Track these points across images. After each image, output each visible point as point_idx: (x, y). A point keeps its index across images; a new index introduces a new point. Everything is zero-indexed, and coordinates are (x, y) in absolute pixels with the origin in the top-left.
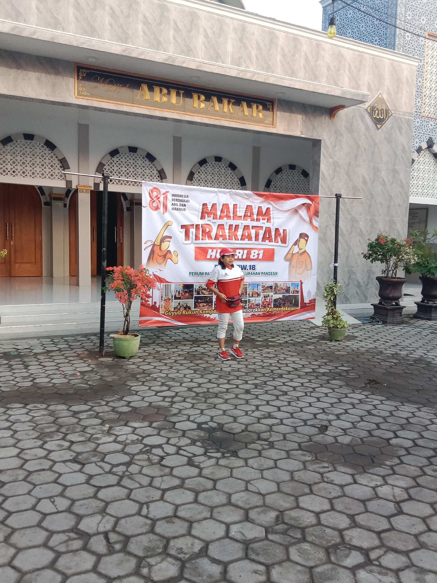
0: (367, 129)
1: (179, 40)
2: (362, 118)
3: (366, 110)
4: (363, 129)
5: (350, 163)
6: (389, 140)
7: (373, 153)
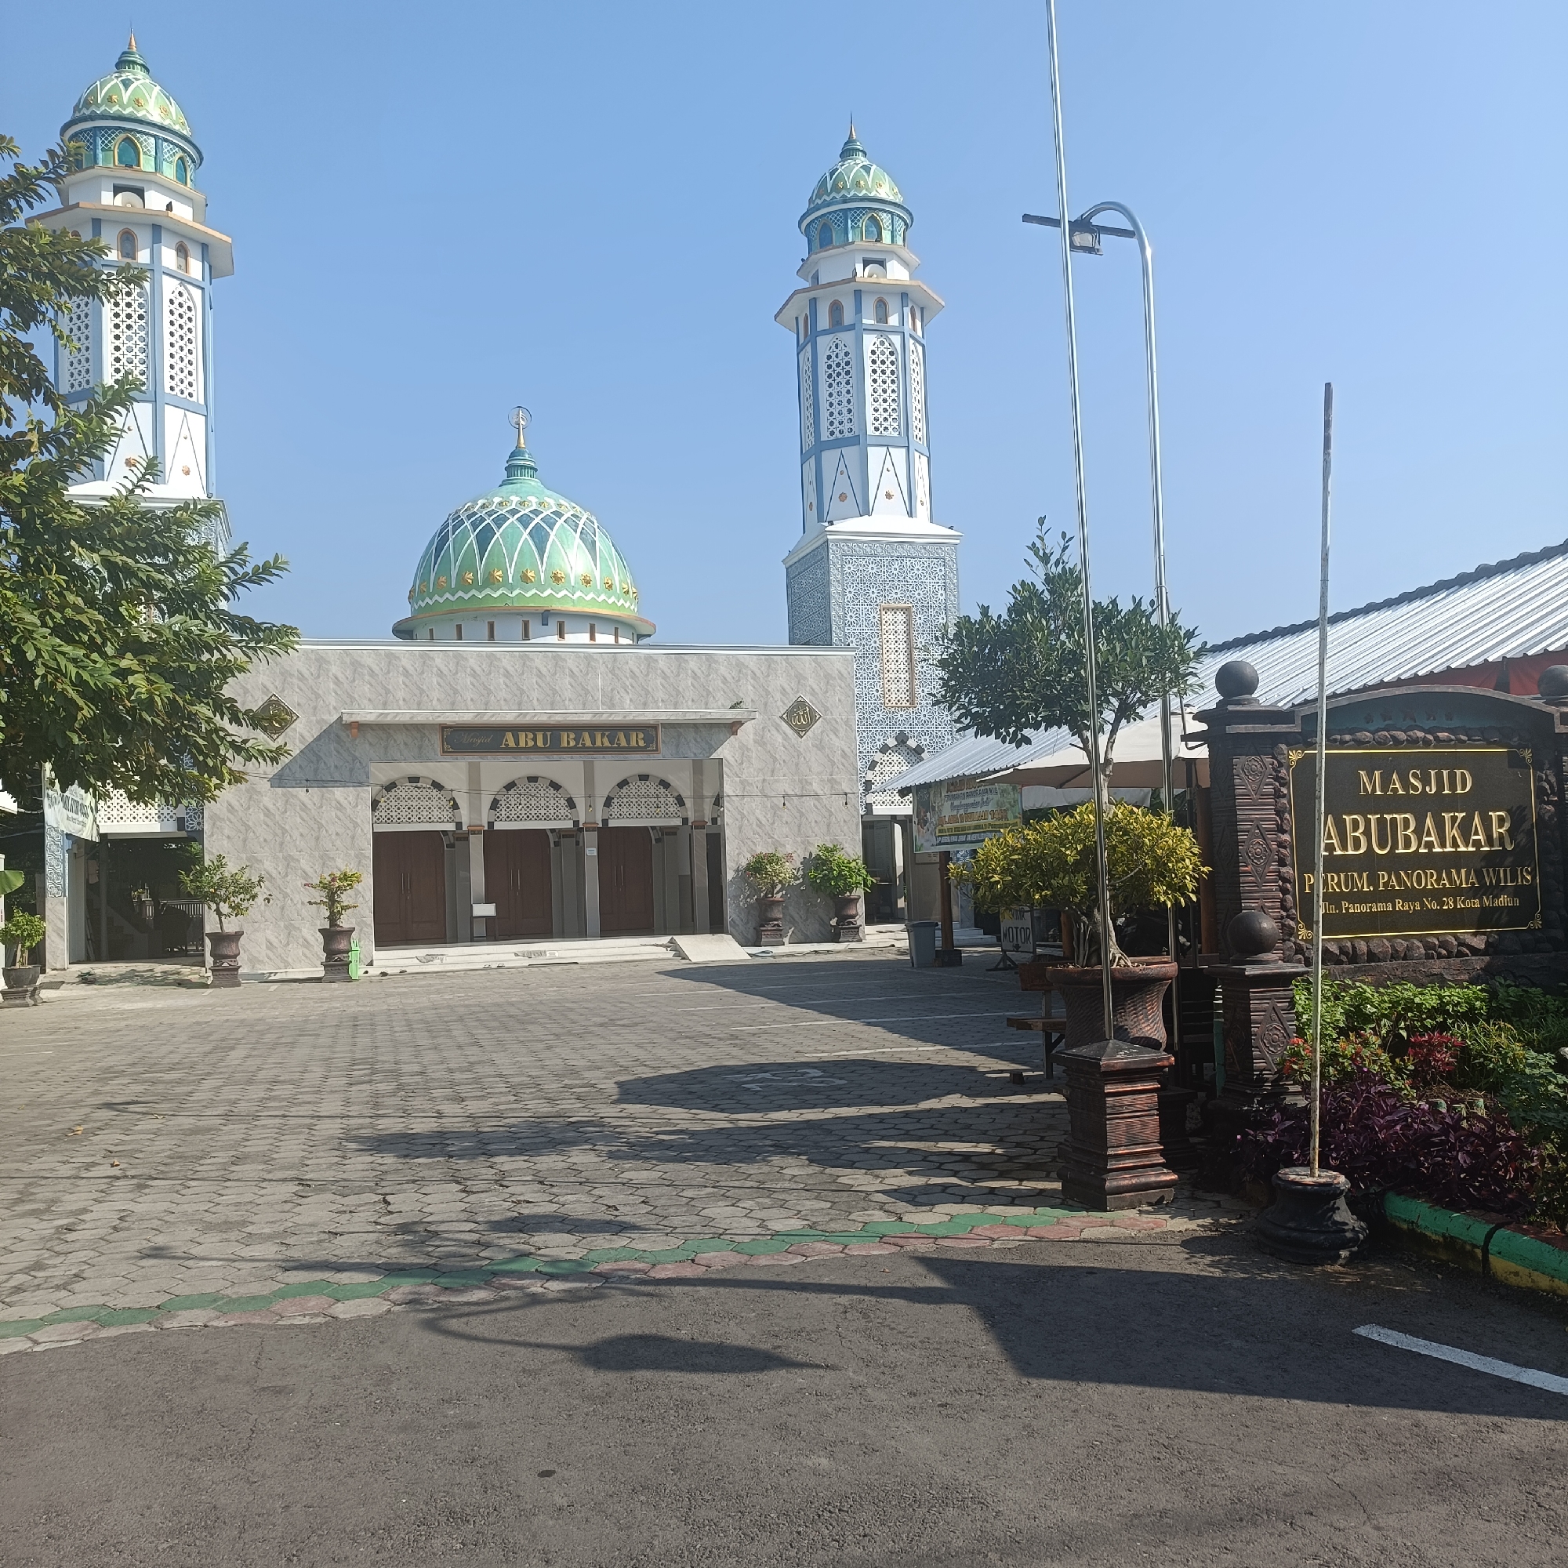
0: (786, 737)
1: (543, 685)
2: (778, 728)
3: (781, 717)
4: (780, 739)
5: (764, 780)
6: (820, 747)
7: (797, 765)
